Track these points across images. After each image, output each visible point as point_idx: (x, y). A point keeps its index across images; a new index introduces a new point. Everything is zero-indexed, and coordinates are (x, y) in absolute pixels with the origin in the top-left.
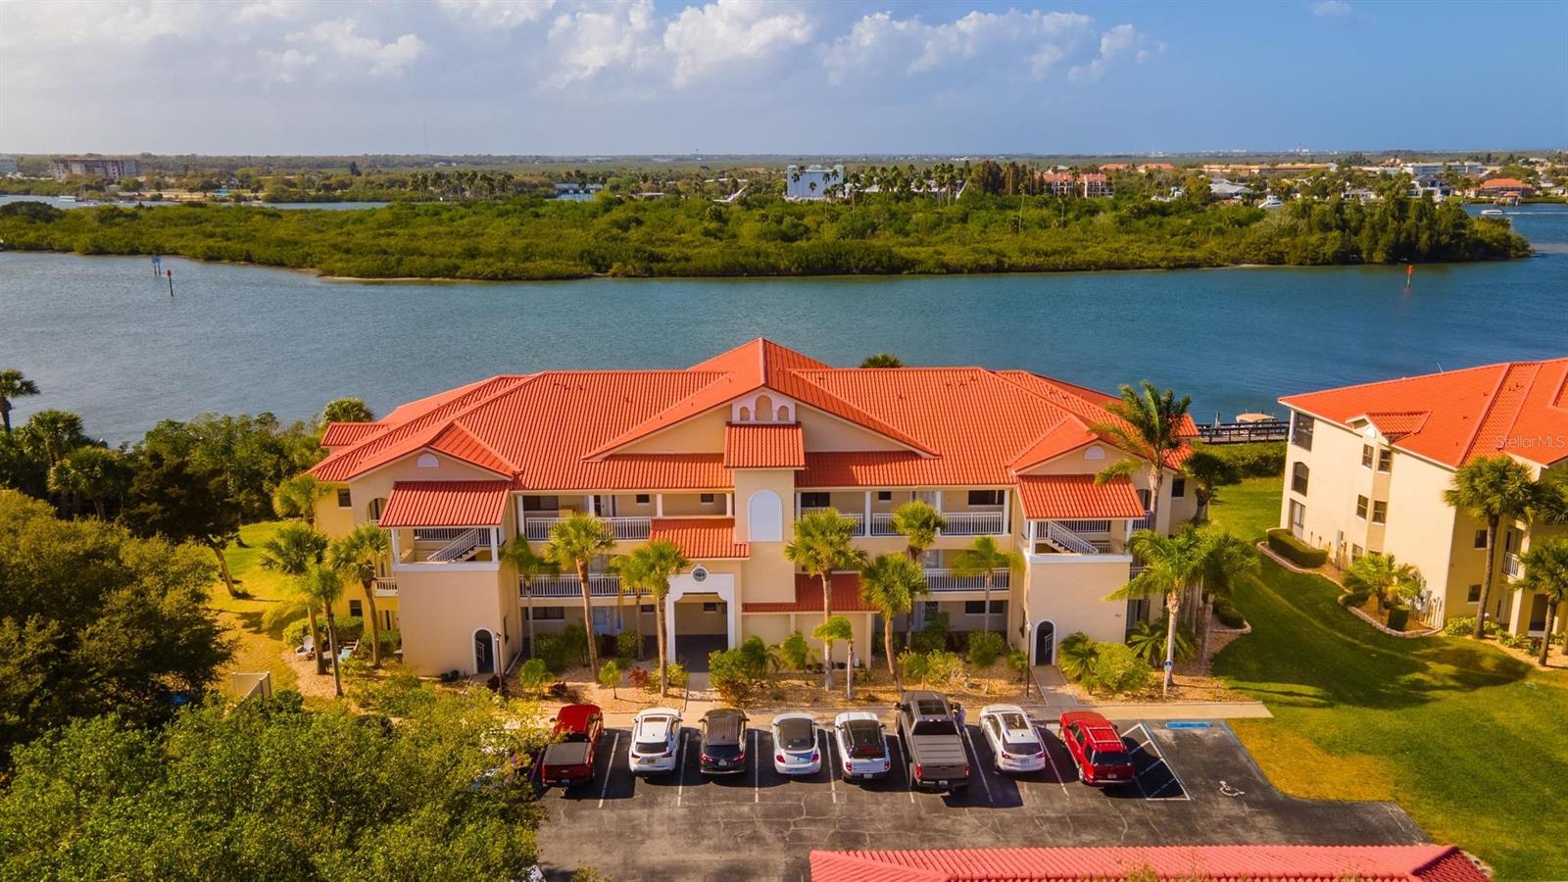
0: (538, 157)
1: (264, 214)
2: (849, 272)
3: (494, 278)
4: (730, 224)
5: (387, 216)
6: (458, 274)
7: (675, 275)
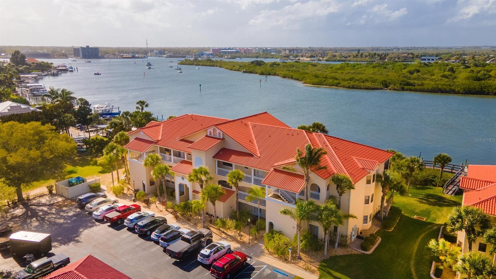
0: (432, 47)
1: (312, 65)
2: (488, 94)
3: (349, 87)
4: (456, 73)
5: (339, 66)
6: (339, 85)
7: (412, 91)
